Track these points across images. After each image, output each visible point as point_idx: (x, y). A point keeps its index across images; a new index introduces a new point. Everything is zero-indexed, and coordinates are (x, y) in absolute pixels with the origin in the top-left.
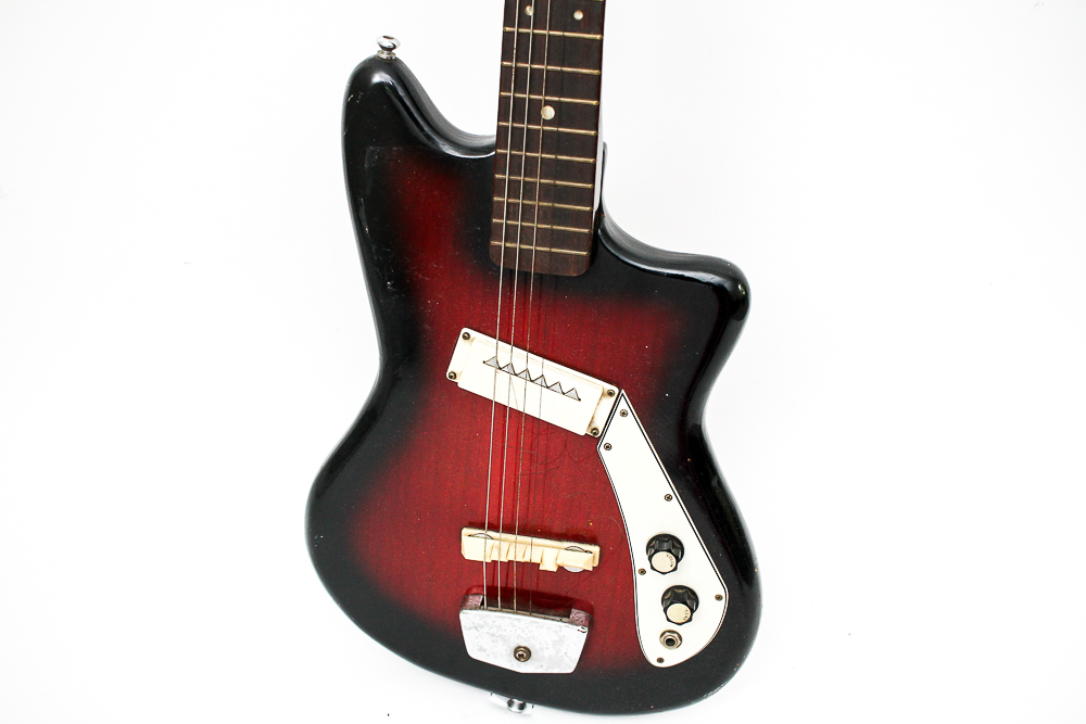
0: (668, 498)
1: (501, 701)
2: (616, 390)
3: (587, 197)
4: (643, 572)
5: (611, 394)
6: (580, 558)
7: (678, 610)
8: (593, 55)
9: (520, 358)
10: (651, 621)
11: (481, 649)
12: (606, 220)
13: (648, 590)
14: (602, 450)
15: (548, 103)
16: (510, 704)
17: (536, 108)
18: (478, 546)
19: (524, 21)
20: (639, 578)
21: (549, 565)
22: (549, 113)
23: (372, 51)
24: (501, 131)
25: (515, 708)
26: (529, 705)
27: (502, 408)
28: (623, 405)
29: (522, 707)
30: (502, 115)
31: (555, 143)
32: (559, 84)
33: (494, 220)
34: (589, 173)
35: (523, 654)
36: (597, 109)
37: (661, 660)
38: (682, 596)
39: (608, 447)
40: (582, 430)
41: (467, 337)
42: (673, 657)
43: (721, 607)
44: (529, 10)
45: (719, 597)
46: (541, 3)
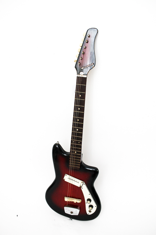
0: (89, 194)
1: (69, 218)
3: (80, 159)
4: (86, 203)
5: (82, 182)
6: (79, 201)
7: (91, 208)
8: (81, 147)
9: (72, 178)
10: (87, 209)
11: (67, 212)
12: (82, 163)
13: (87, 205)
14: (82, 189)
15: (75, 151)
16: (70, 219)
18: (67, 199)
19: (73, 143)
21: (75, 202)
22: (76, 152)
23: (56, 142)
24: (71, 151)
25: (71, 220)
26: (73, 219)
27: (70, 183)
28: (84, 184)
29: (72, 219)
31: (76, 155)
32: (77, 149)
33: (69, 163)
34: (80, 156)
35: (72, 213)
37: (89, 214)
38: (91, 206)
39: (82, 188)
40: (79, 186)
41: (66, 175)
42: (90, 214)
43: (96, 208)
44: (74, 142)
45: (96, 206)
46: (75, 141)
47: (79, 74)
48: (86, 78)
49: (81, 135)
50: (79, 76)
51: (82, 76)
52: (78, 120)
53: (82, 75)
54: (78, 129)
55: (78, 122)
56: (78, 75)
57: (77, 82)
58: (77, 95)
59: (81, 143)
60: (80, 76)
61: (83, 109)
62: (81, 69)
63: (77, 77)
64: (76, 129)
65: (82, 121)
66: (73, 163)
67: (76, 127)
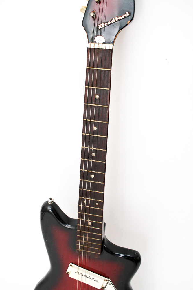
2: (108, 279)
5: (106, 280)
8: (101, 213)
9: (84, 271)
12: (105, 241)
15: (89, 222)
17: (87, 223)
19: (83, 204)
22: (90, 224)
27: (80, 282)
28: (110, 282)
32: (92, 218)
33: (77, 244)
36: (102, 218)
40: (99, 288)
41: (71, 265)
44: (85, 202)
46: (87, 201)
47: (93, 41)
48: (112, 50)
49: (102, 188)
50: (92, 47)
51: (100, 47)
52: (94, 154)
53: (100, 43)
54: (93, 173)
55: (94, 158)
56: (89, 43)
57: (89, 63)
58: (89, 95)
59: (101, 205)
60: (96, 47)
61: (104, 129)
62: (97, 28)
63: (88, 48)
64: (89, 174)
65: (103, 156)
66: (85, 244)
67: (89, 169)
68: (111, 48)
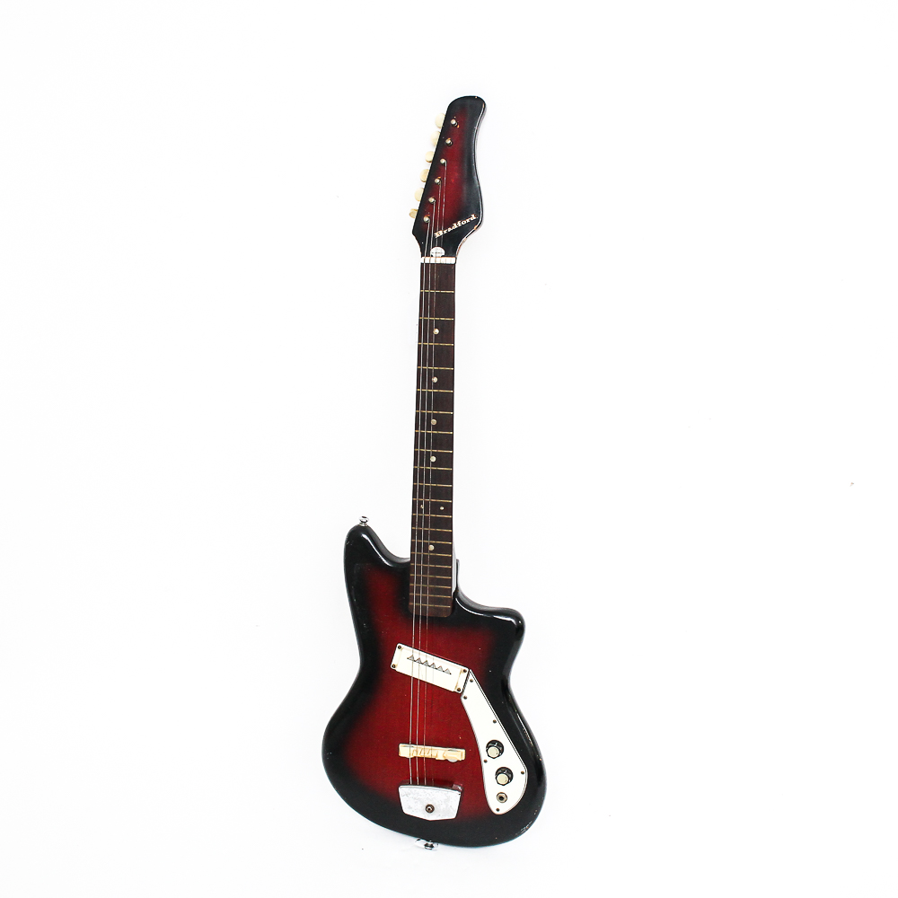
0: (495, 722)
2: (467, 669)
3: (449, 583)
4: (485, 761)
5: (465, 671)
6: (457, 755)
7: (503, 778)
8: (449, 524)
9: (424, 656)
10: (491, 788)
11: (410, 808)
12: (459, 593)
13: (489, 769)
14: (463, 699)
15: (431, 544)
16: (426, 845)
17: (426, 546)
18: (406, 751)
19: (420, 511)
20: (484, 765)
21: (440, 757)
22: (431, 548)
23: (358, 523)
24: (412, 556)
27: (415, 680)
28: (471, 677)
29: (431, 847)
30: (412, 549)
31: (435, 560)
32: (435, 536)
33: (410, 594)
34: (449, 572)
35: (430, 809)
36: (451, 546)
37: (498, 810)
39: (465, 698)
40: (452, 689)
41: (400, 648)
42: (503, 808)
43: (524, 777)
44: (422, 507)
45: (522, 773)
46: (426, 503)
47: (428, 255)
48: (455, 265)
49: (449, 477)
50: (427, 261)
51: (438, 262)
52: (434, 422)
53: (438, 255)
54: (434, 454)
55: (435, 428)
56: (423, 257)
57: (424, 283)
58: (424, 330)
59: (449, 509)
60: (433, 261)
61: (448, 380)
62: (434, 237)
63: (422, 264)
64: (428, 455)
65: (447, 423)
66: (424, 591)
67: (428, 447)
68: (453, 262)
